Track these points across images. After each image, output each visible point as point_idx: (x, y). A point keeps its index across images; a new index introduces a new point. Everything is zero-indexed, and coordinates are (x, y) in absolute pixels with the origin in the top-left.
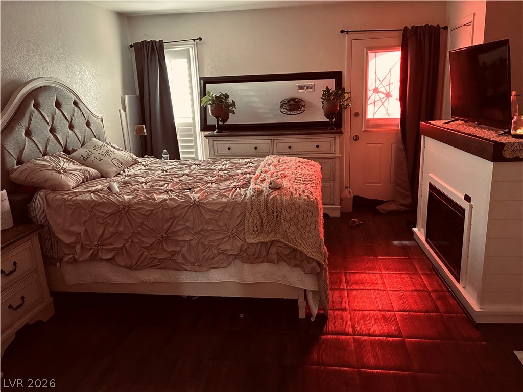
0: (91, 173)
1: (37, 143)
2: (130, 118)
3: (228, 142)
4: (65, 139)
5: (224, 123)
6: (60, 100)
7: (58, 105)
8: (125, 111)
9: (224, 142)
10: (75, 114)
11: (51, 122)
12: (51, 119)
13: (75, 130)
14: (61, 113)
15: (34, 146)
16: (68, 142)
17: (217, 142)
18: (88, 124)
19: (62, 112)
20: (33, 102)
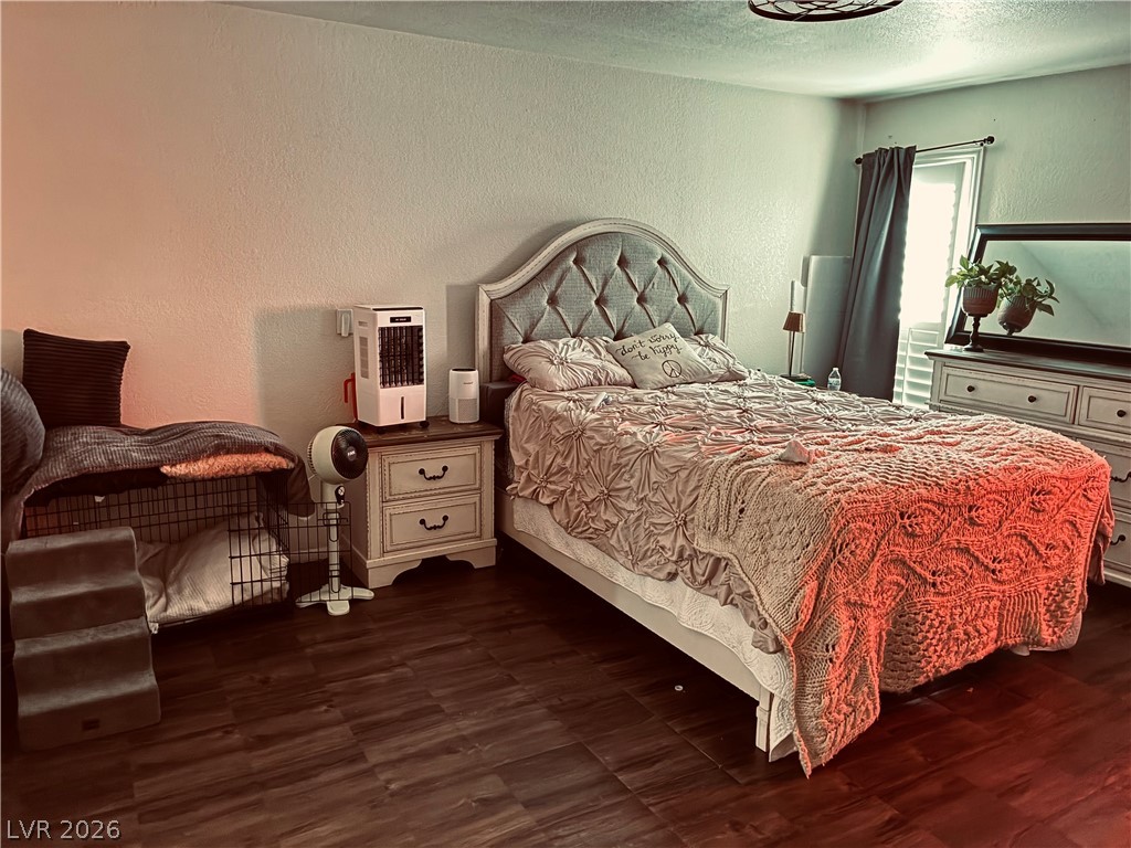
0: (611, 375)
1: (565, 317)
2: (813, 300)
3: (973, 375)
4: (623, 318)
5: (1011, 332)
6: (628, 255)
7: (623, 262)
8: (805, 282)
9: (966, 373)
10: (656, 280)
11: (600, 288)
12: (600, 284)
13: (647, 306)
14: (624, 277)
15: (559, 321)
16: (627, 325)
17: (950, 371)
18: (682, 299)
19: (627, 274)
20: (574, 256)
